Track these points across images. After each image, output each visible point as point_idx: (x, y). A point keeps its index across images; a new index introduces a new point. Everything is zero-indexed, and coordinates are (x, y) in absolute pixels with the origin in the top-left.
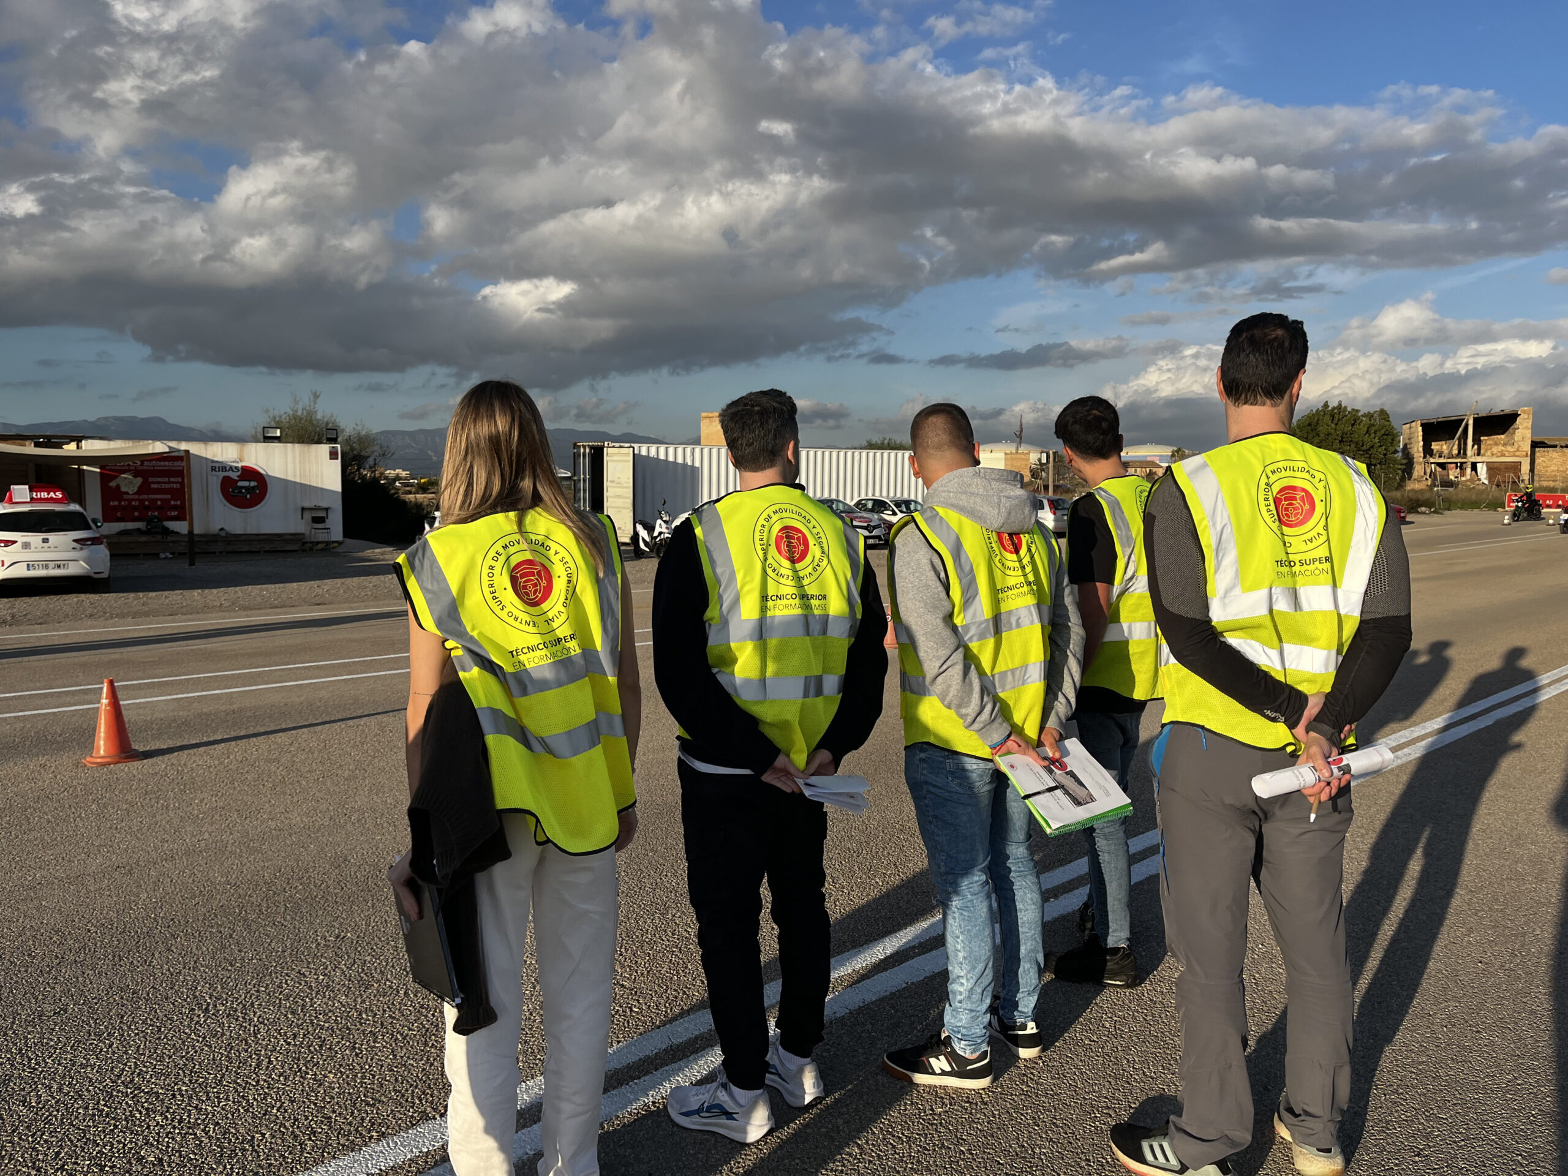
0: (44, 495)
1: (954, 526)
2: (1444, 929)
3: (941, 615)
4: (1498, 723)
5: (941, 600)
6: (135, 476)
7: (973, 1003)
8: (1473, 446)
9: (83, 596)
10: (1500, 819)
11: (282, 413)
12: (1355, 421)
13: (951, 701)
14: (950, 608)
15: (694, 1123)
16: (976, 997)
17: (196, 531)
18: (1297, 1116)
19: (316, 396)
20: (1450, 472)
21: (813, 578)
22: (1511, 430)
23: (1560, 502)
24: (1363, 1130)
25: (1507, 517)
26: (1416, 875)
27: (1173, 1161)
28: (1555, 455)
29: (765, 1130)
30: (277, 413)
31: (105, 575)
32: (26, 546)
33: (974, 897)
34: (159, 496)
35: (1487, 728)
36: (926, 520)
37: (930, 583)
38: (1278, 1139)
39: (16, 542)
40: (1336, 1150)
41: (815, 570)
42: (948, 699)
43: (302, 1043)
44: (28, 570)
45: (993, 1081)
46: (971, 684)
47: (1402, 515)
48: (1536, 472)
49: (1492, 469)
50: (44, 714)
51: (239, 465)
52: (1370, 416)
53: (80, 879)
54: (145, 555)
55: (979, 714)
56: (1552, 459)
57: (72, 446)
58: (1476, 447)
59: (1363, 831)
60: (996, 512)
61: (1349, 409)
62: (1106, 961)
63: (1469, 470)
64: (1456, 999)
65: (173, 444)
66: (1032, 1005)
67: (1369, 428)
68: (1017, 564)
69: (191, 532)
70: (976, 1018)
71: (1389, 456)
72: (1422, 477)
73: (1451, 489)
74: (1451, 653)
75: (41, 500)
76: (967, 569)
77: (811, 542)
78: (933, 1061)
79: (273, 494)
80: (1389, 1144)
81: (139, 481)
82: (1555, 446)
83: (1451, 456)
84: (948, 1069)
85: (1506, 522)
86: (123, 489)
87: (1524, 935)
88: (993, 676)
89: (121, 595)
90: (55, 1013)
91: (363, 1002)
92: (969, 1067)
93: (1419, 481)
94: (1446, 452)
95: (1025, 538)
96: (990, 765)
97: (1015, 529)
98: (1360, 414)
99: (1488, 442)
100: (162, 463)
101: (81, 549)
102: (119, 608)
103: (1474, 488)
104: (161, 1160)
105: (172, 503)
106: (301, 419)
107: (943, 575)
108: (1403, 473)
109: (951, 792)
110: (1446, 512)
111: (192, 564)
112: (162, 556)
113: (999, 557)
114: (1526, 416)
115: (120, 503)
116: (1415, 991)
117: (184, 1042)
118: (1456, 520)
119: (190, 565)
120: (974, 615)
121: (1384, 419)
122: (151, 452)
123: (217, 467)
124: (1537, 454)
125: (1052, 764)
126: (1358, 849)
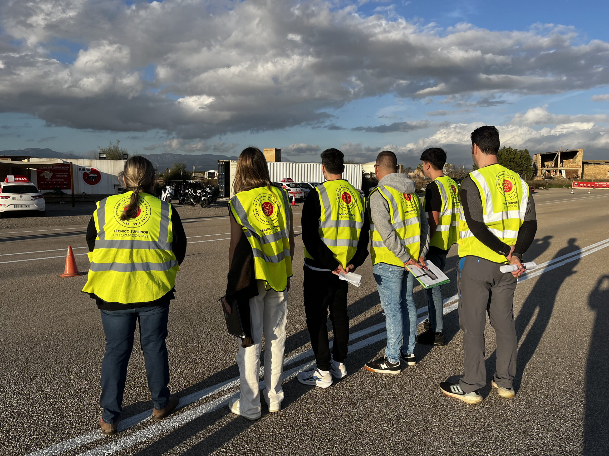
0: (20, 179)
1: (390, 191)
2: (547, 329)
3: (387, 220)
4: (567, 264)
5: (387, 215)
6: (50, 172)
7: (395, 346)
8: (560, 164)
9: (35, 218)
10: (566, 295)
11: (105, 148)
12: (515, 154)
13: (391, 247)
14: (389, 218)
15: (307, 383)
16: (396, 344)
17: (75, 193)
18: (499, 379)
19: (118, 142)
20: (551, 173)
21: (352, 209)
22: (575, 157)
23: (593, 185)
24: (520, 385)
25: (572, 191)
26: (537, 312)
27: (461, 391)
28: (591, 167)
29: (330, 384)
30: (103, 148)
31: (44, 210)
32: (14, 198)
33: (397, 312)
34: (59, 180)
35: (562, 266)
36: (381, 190)
37: (383, 210)
38: (493, 387)
39: (10, 197)
40: (512, 389)
41: (353, 206)
42: (390, 247)
43: (172, 361)
44: (15, 208)
45: (401, 371)
46: (397, 242)
47: (533, 190)
48: (584, 174)
49: (567, 172)
50: (38, 260)
51: (90, 168)
52: (521, 152)
53: (76, 314)
54: (54, 202)
55: (400, 252)
56: (590, 169)
57: (26, 160)
58: (561, 164)
59: (519, 299)
60: (403, 187)
61: (513, 149)
62: (435, 337)
63: (558, 173)
64: (550, 349)
65: (65, 160)
66: (413, 349)
67: (521, 156)
68: (410, 204)
69: (73, 193)
70: (396, 351)
71: (528, 167)
72: (541, 175)
73: (551, 180)
74: (551, 240)
75: (18, 181)
76: (395, 205)
77: (352, 198)
78: (381, 365)
79: (103, 179)
80: (528, 389)
81: (52, 174)
82: (592, 164)
83: (552, 167)
84: (386, 367)
85: (572, 192)
86: (46, 177)
87: (574, 331)
88: (404, 239)
89: (50, 217)
90: (85, 354)
91: (188, 350)
92: (393, 367)
93: (539, 177)
94: (550, 166)
95: (412, 196)
96: (403, 269)
97: (409, 192)
98: (517, 151)
99: (566, 162)
100: (60, 167)
101: (35, 200)
102: (51, 222)
103: (560, 179)
104: (138, 394)
105: (65, 182)
106: (112, 151)
107: (387, 207)
108: (533, 174)
109: (390, 278)
110: (550, 189)
111: (74, 206)
112: (61, 203)
113: (405, 202)
114: (581, 152)
115: (44, 182)
116: (536, 347)
117: (133, 361)
118: (553, 191)
119: (73, 206)
120: (398, 220)
121: (527, 153)
122: (56, 163)
123: (81, 169)
124: (585, 167)
125: (424, 268)
126: (517, 304)
